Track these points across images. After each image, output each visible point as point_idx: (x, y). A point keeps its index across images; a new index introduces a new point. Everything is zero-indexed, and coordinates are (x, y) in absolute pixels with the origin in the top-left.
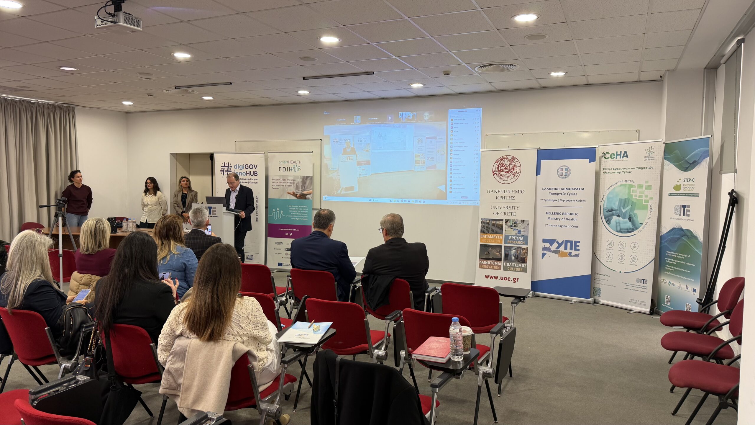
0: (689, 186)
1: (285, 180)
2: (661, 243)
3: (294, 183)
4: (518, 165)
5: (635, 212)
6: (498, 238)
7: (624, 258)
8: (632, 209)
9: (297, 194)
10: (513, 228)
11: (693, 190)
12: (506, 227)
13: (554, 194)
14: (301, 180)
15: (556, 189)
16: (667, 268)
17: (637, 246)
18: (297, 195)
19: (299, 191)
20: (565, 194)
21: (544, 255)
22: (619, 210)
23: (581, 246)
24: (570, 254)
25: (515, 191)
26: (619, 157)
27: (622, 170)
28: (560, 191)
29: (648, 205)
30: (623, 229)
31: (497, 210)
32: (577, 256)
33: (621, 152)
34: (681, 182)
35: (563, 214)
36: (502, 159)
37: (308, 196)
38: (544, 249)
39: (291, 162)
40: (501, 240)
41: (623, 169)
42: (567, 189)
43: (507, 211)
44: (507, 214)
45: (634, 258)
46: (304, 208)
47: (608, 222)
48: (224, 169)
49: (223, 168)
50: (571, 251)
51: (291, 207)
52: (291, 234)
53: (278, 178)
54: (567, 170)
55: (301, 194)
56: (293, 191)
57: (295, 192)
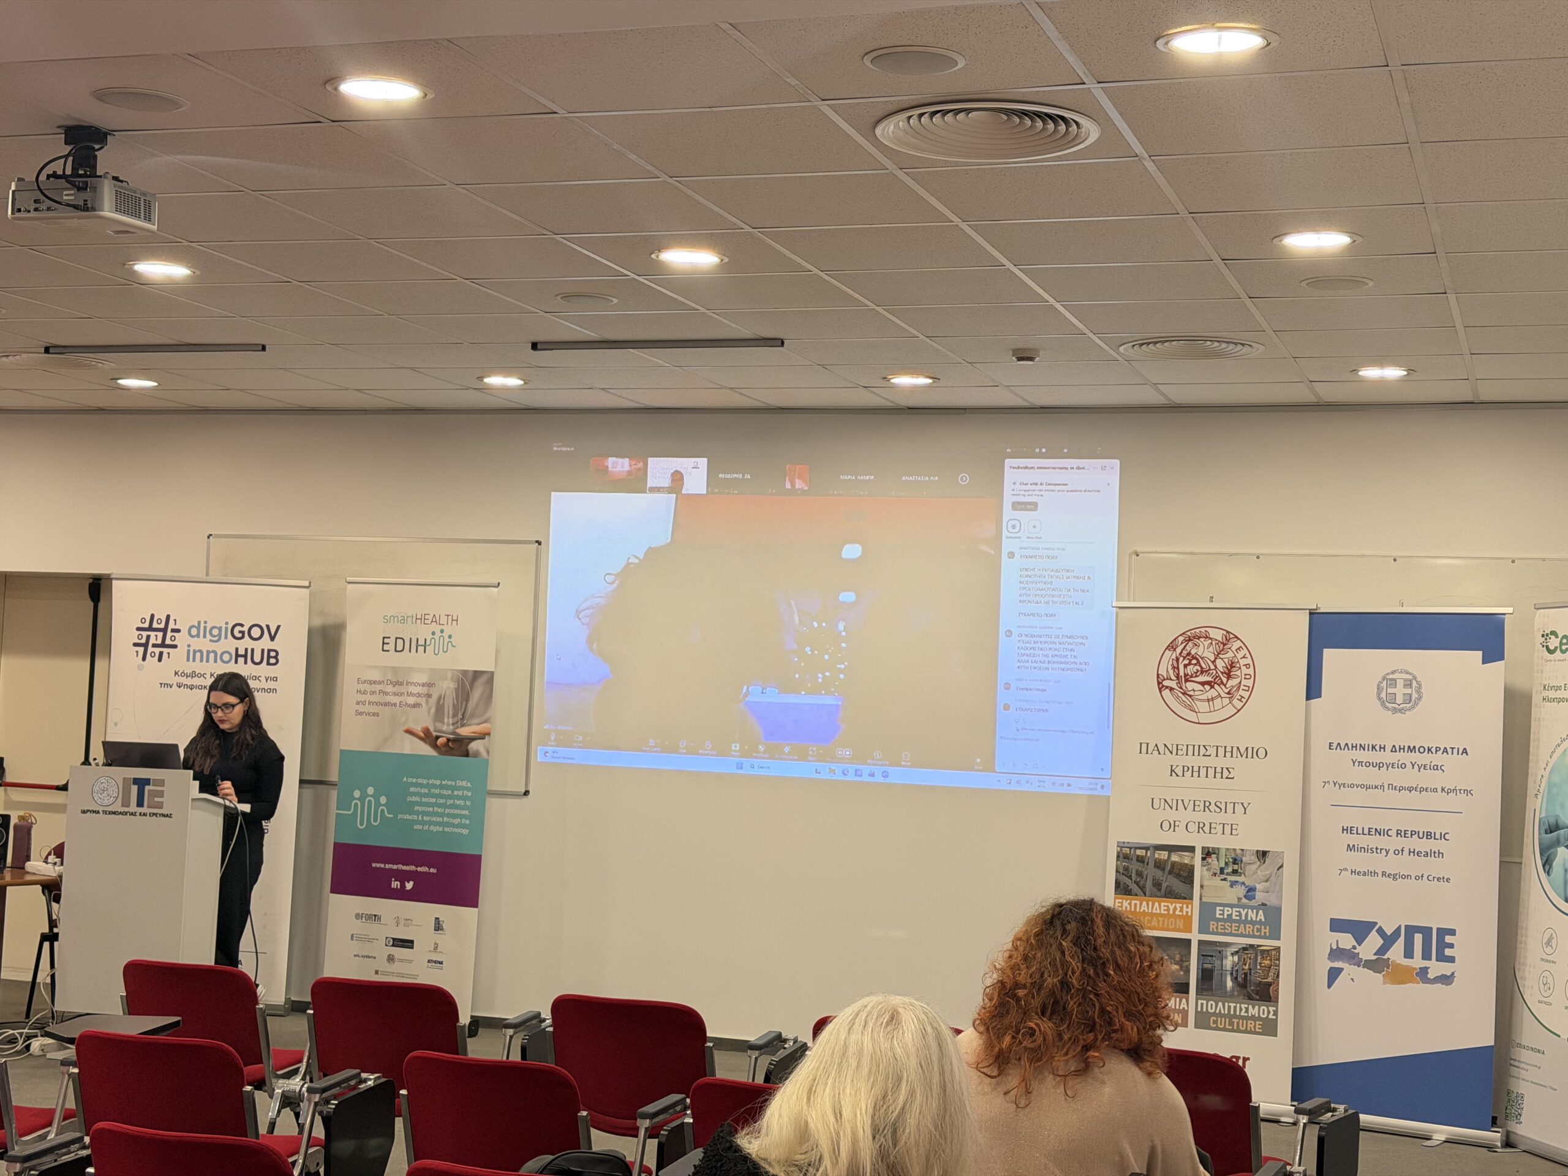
1: (403, 684)
3: (429, 696)
4: (1243, 662)
6: (1177, 913)
9: (438, 737)
10: (1230, 878)
12: (1206, 873)
13: (1368, 764)
14: (453, 685)
15: (1373, 747)
18: (441, 741)
19: (446, 728)
20: (1403, 766)
21: (1333, 975)
23: (1459, 947)
24: (1424, 971)
25: (1235, 749)
28: (1387, 757)
31: (1171, 815)
32: (1446, 980)
35: (1398, 833)
36: (1191, 638)
37: (474, 746)
38: (1336, 953)
39: (423, 619)
40: (1188, 919)
42: (1411, 749)
43: (1207, 817)
44: (1207, 829)
46: (459, 788)
47: (1548, 867)
48: (148, 637)
49: (145, 634)
50: (1426, 963)
51: (417, 785)
52: (409, 886)
53: (375, 676)
54: (1410, 686)
55: (451, 736)
56: (425, 725)
57: (432, 729)
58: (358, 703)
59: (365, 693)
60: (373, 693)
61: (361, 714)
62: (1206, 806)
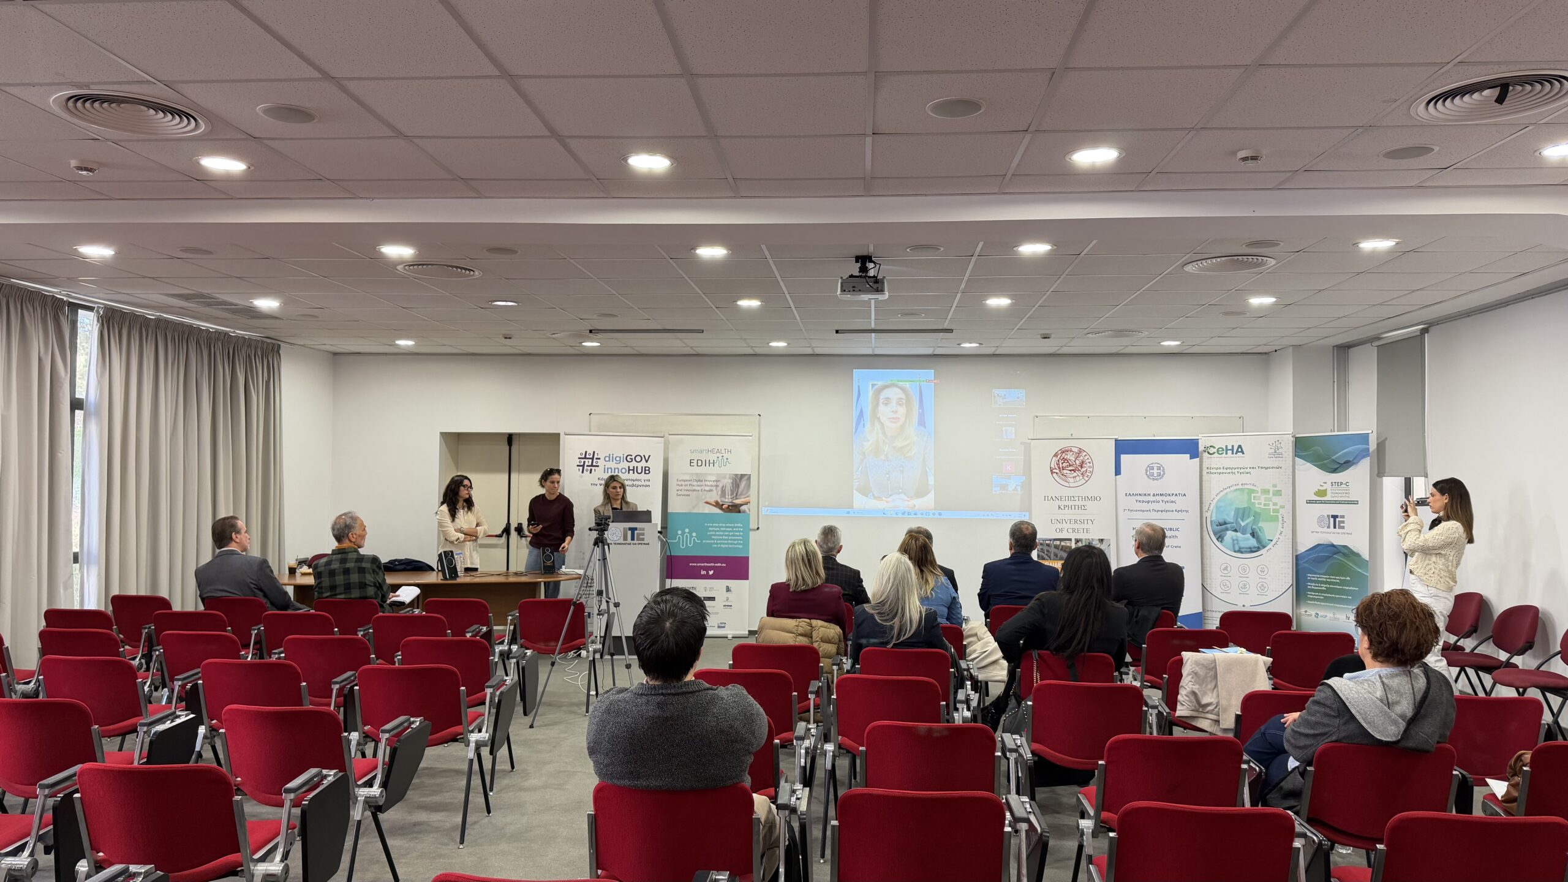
0: (1340, 491)
1: (701, 481)
2: (1297, 565)
3: (717, 486)
4: (1087, 461)
5: (1259, 525)
7: (1248, 586)
8: (1255, 522)
9: (723, 505)
11: (1348, 497)
13: (1143, 502)
14: (730, 481)
16: (1311, 597)
17: (1266, 569)
18: (724, 507)
19: (728, 500)
20: (1159, 502)
22: (1236, 524)
25: (1087, 498)
26: (1230, 452)
27: (1236, 470)
28: (1151, 498)
29: (1278, 516)
30: (1243, 548)
31: (1060, 526)
33: (1233, 446)
34: (1328, 487)
36: (1064, 451)
37: (742, 508)
39: (712, 451)
41: (1238, 468)
42: (1161, 495)
43: (1076, 526)
45: (1262, 585)
46: (736, 527)
48: (584, 462)
49: (583, 460)
51: (712, 527)
52: (711, 573)
53: (687, 477)
54: (1160, 469)
55: (731, 504)
56: (715, 499)
57: (719, 501)
58: (678, 490)
59: (682, 485)
60: (686, 485)
61: (680, 495)
62: (1076, 522)
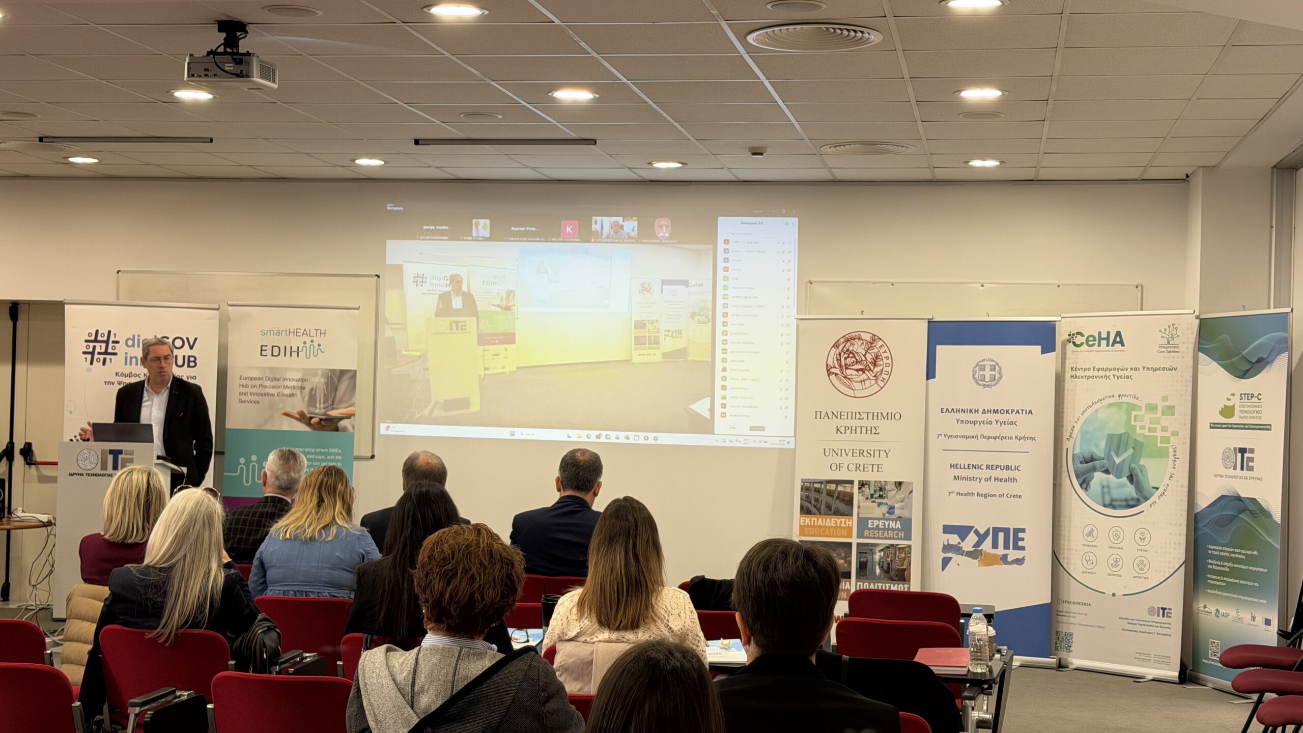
0: (1250, 409)
1: (278, 380)
2: (1196, 528)
3: (302, 388)
4: (884, 355)
5: (1141, 463)
6: (843, 525)
7: (1120, 563)
8: (1135, 457)
9: (311, 418)
10: (878, 501)
11: (1259, 418)
12: (861, 498)
13: (968, 422)
14: (323, 380)
15: (971, 411)
16: (1212, 582)
17: (1147, 536)
18: (313, 421)
19: (319, 410)
20: (990, 423)
21: (946, 562)
22: (1108, 459)
23: (1028, 540)
24: (1005, 557)
25: (880, 414)
26: (1104, 343)
27: (1113, 372)
28: (979, 417)
29: (1167, 448)
30: (1116, 500)
31: (838, 460)
32: (1020, 561)
33: (1108, 333)
34: (1235, 401)
35: (988, 467)
36: (849, 339)
37: (343, 423)
38: (947, 548)
39: (296, 332)
40: (850, 529)
41: (1114, 369)
42: (996, 412)
43: (861, 461)
44: (861, 468)
45: (1142, 562)
46: (332, 454)
47: (1084, 486)
48: (94, 347)
49: (92, 345)
50: (1006, 552)
54: (995, 370)
55: (323, 417)
56: (300, 409)
57: (306, 412)
58: (242, 394)
59: (247, 386)
60: (254, 386)
61: (244, 401)
62: (861, 453)
